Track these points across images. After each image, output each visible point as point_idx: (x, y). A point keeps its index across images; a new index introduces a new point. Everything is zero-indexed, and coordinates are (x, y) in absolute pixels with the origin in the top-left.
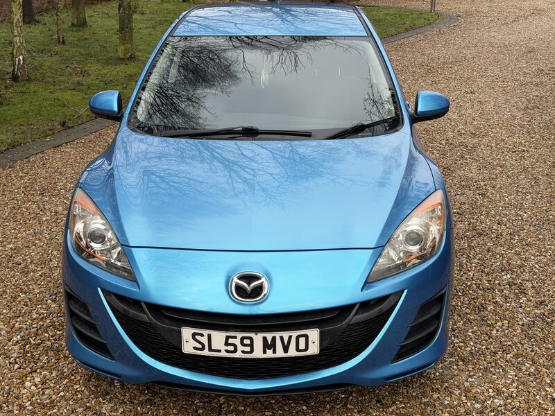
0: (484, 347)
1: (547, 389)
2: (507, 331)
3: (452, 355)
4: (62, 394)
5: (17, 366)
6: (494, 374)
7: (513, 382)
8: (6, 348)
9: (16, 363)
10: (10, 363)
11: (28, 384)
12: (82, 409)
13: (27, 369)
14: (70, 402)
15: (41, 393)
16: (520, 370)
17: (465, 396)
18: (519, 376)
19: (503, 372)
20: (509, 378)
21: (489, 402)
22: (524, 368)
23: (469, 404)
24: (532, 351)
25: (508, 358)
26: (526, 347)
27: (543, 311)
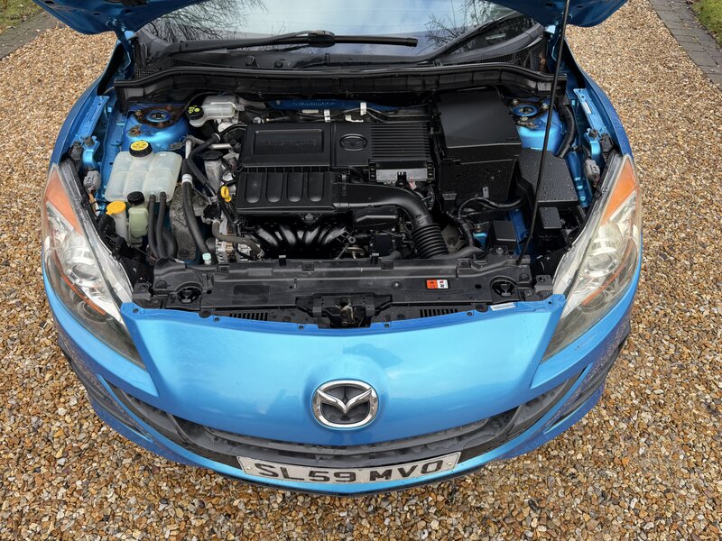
1: (697, 386)
4: (104, 429)
5: (48, 376)
6: (630, 362)
7: (654, 375)
8: (36, 339)
9: (47, 369)
10: (40, 369)
11: (61, 411)
12: (129, 460)
13: (62, 379)
14: (115, 447)
15: (78, 427)
16: (658, 351)
17: (605, 408)
18: (659, 362)
19: (639, 356)
20: (649, 368)
21: (635, 418)
22: (662, 349)
23: (612, 423)
24: (665, 315)
25: (641, 330)
26: (657, 309)
27: (661, 243)
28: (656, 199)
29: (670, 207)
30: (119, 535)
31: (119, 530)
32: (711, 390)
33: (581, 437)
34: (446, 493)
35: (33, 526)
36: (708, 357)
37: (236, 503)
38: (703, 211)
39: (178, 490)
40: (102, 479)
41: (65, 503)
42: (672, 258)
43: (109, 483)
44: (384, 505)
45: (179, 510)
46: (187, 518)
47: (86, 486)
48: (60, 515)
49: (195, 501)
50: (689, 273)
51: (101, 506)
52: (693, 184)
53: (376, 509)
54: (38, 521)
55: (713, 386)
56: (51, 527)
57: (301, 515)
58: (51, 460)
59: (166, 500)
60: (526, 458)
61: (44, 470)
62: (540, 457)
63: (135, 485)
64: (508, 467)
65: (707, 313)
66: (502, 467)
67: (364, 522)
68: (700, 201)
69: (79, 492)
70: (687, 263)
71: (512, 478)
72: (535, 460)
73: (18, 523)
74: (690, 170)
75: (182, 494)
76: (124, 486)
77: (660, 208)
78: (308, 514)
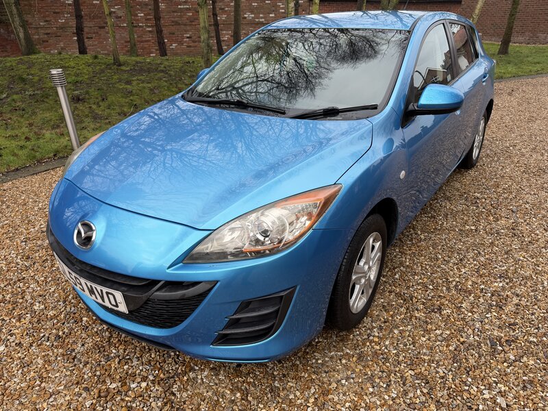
0: (395, 352)
2: (438, 343)
3: (356, 347)
6: (373, 387)
16: (406, 393)
17: (316, 398)
18: (398, 401)
19: (386, 388)
20: (384, 399)
22: (411, 395)
24: (443, 378)
25: (407, 374)
26: (439, 370)
27: (502, 335)
28: (536, 307)
30: (37, 303)
31: (39, 302)
33: (278, 402)
35: (22, 284)
37: (84, 319)
39: (73, 301)
41: (38, 283)
42: (500, 348)
44: (134, 360)
45: (64, 308)
46: (62, 312)
47: (50, 281)
48: (32, 286)
49: (73, 308)
50: (506, 365)
51: (45, 291)
53: (129, 359)
54: (25, 284)
56: (25, 288)
57: (99, 339)
59: (64, 302)
63: (64, 291)
64: (214, 387)
65: (487, 396)
66: (211, 384)
67: (117, 360)
69: (46, 282)
70: (512, 357)
73: (19, 280)
76: (60, 288)
77: (533, 314)
78: (102, 342)
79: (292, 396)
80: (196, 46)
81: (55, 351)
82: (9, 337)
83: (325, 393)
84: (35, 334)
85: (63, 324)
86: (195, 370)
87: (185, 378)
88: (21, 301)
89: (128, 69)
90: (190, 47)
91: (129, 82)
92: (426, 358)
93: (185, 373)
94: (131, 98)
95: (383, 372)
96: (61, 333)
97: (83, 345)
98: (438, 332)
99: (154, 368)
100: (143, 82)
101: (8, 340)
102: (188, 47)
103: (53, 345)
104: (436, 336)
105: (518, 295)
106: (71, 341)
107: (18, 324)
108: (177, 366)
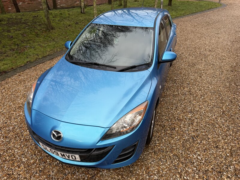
0: (165, 148)
1: (177, 175)
2: (177, 142)
3: (152, 149)
6: (162, 162)
16: (172, 162)
17: (145, 171)
18: (170, 165)
19: (166, 162)
20: (166, 166)
21: (152, 177)
22: (174, 162)
23: (145, 175)
24: (181, 154)
25: (171, 155)
26: (180, 151)
27: (195, 134)
28: (202, 122)
29: (206, 126)
30: (23, 158)
31: (24, 157)
32: (181, 178)
33: (134, 176)
34: (92, 176)
35: (10, 151)
36: (186, 169)
37: (48, 160)
38: (216, 129)
39: (38, 154)
40: (27, 146)
41: (18, 149)
42: (195, 139)
43: (28, 147)
44: (77, 173)
45: (36, 158)
46: (37, 160)
47: (23, 147)
48: (16, 151)
49: (40, 157)
50: (198, 145)
51: (23, 151)
52: (219, 120)
53: (74, 173)
54: (12, 150)
55: (182, 177)
56: (13, 152)
57: (58, 168)
58: (21, 139)
59: (35, 155)
60: (116, 175)
61: (18, 141)
62: (120, 176)
63: (32, 150)
64: (111, 176)
65: (195, 157)
66: (109, 175)
67: (70, 174)
68: (217, 126)
69: (22, 148)
70: (199, 142)
71: (110, 178)
72: (119, 177)
73: (8, 149)
74: (221, 116)
75: (39, 155)
76: (30, 149)
77: (202, 125)
78: (60, 168)
79: (138, 172)
80: (32, 3)
81: (42, 177)
82: (19, 176)
83: (148, 168)
84: (30, 172)
85: (40, 165)
86: (101, 171)
87: (99, 175)
88: (15, 158)
89: (6, 23)
90: (29, 4)
91: (9, 31)
92: (175, 148)
93: (98, 173)
94: (14, 40)
95: (163, 156)
96: (41, 169)
97: (53, 172)
98: (176, 137)
99: (86, 174)
100: (16, 31)
101: (19, 177)
102: (28, 4)
103: (40, 175)
104: (176, 139)
105: (196, 118)
106: (47, 171)
107: (19, 169)
108: (94, 171)
